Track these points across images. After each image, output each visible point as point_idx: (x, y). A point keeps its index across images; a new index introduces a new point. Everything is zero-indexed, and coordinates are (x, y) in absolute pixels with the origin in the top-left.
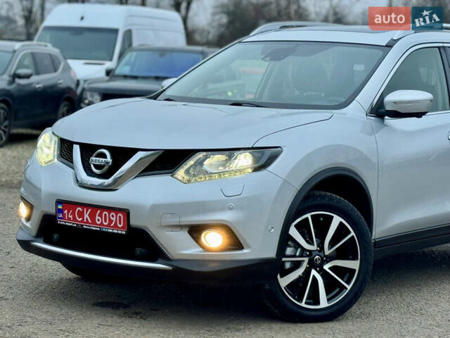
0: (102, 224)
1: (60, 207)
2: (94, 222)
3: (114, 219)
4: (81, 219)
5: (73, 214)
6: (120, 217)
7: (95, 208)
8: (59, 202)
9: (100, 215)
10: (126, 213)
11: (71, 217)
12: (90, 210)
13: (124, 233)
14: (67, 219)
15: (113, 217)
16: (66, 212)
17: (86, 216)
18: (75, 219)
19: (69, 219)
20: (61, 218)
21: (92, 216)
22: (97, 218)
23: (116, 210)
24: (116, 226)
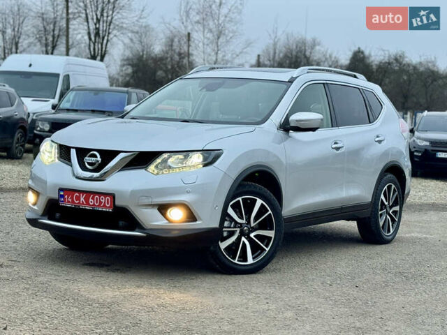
0: (94, 205)
1: (62, 193)
2: (88, 203)
4: (77, 202)
5: (72, 198)
7: (89, 193)
8: (61, 190)
9: (93, 198)
10: (113, 196)
11: (70, 200)
14: (67, 202)
15: (103, 199)
16: (66, 197)
17: (82, 199)
18: (73, 202)
19: (69, 202)
21: (87, 199)
22: (91, 200)
23: (105, 194)
24: (104, 206)
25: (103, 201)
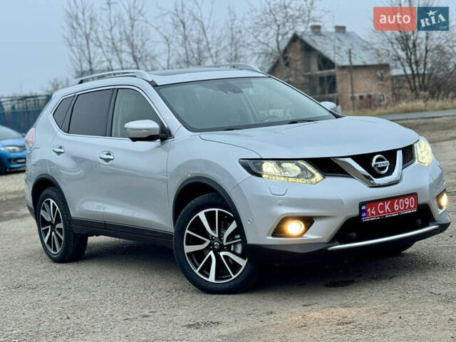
1: (364, 208)
2: (393, 210)
3: (408, 203)
4: (382, 212)
6: (412, 200)
7: (393, 199)
8: (361, 204)
9: (398, 204)
11: (374, 212)
12: (389, 202)
13: (415, 211)
16: (369, 210)
17: (387, 207)
18: (377, 213)
19: (372, 215)
20: (365, 217)
21: (391, 207)
22: (395, 206)
23: (409, 196)
24: (409, 208)
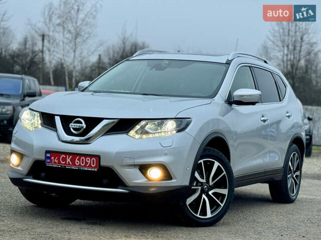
0: (80, 165)
1: (48, 155)
2: (74, 164)
4: (64, 163)
5: (59, 159)
6: (93, 160)
7: (74, 155)
8: (47, 152)
9: (79, 159)
10: (98, 157)
11: (57, 161)
12: (71, 157)
13: (96, 170)
14: (54, 163)
15: (88, 160)
16: (53, 158)
17: (68, 160)
18: (59, 163)
19: (55, 163)
20: (49, 162)
21: (73, 160)
22: (76, 161)
23: (91, 156)
24: (90, 166)
25: (89, 162)
